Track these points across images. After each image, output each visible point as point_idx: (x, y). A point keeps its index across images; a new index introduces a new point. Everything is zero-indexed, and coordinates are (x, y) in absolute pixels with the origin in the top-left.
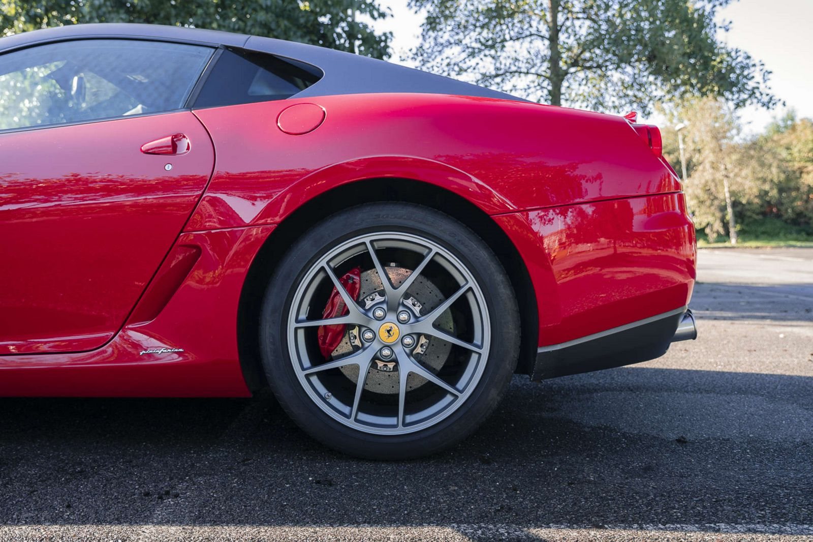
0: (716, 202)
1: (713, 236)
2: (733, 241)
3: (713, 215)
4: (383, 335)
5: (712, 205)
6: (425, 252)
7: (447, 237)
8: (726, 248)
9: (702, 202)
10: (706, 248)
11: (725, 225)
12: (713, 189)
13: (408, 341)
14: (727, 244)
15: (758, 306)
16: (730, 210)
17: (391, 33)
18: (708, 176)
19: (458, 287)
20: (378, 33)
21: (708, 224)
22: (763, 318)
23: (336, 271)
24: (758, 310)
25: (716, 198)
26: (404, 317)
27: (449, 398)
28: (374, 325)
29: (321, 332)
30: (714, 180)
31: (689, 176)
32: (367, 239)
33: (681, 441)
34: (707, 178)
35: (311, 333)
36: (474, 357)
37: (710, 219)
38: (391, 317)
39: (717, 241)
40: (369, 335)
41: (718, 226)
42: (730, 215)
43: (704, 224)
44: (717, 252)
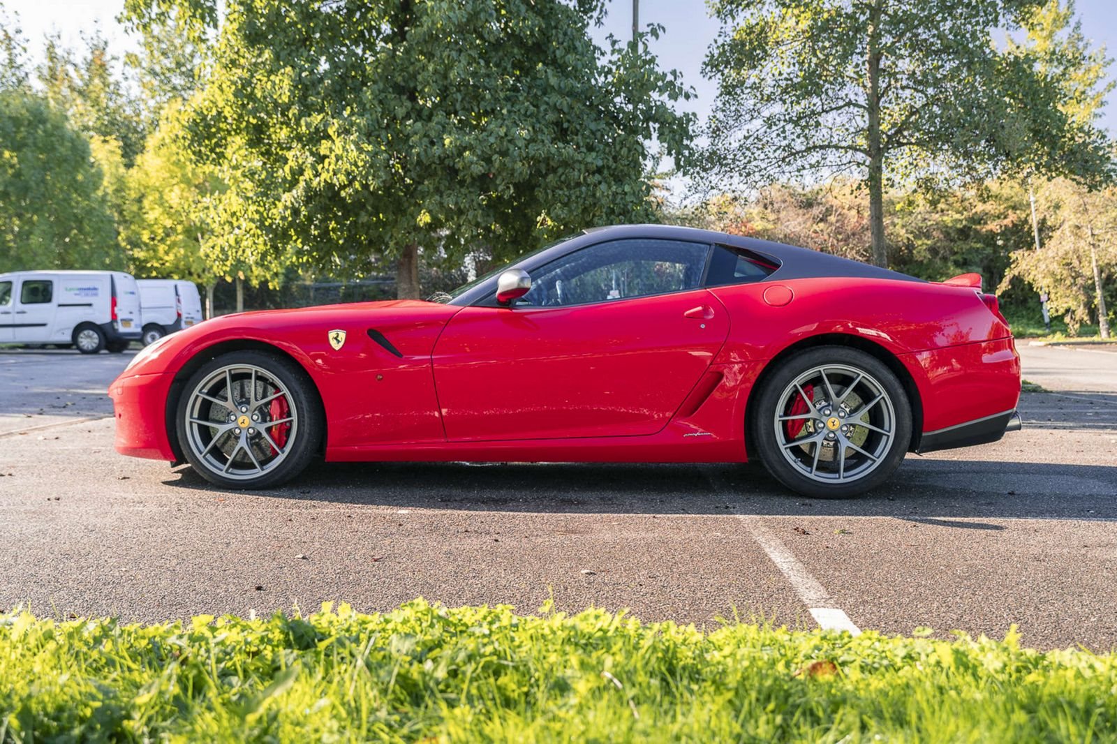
0: (1080, 281)
1: (1074, 327)
2: (1103, 336)
3: (1076, 298)
4: (830, 425)
5: (1074, 284)
6: (855, 376)
7: (868, 367)
8: (1093, 343)
9: (1059, 281)
10: (1064, 344)
11: (1093, 313)
12: (1075, 263)
13: (845, 428)
14: (1096, 339)
15: (1106, 416)
16: (1099, 292)
17: (694, 114)
18: (1068, 245)
19: (874, 397)
20: (679, 114)
21: (1067, 311)
22: (1105, 427)
23: (802, 386)
24: (1103, 420)
25: (1078, 275)
26: (842, 414)
27: (869, 462)
28: (824, 419)
29: (790, 423)
30: (1076, 251)
31: (1042, 245)
32: (821, 368)
33: (1012, 494)
34: (1067, 248)
35: (785, 423)
36: (884, 438)
37: (1072, 304)
38: (835, 414)
39: (1079, 335)
40: (821, 425)
41: (1081, 313)
42: (1099, 300)
43: (1061, 311)
44: (1079, 349)
